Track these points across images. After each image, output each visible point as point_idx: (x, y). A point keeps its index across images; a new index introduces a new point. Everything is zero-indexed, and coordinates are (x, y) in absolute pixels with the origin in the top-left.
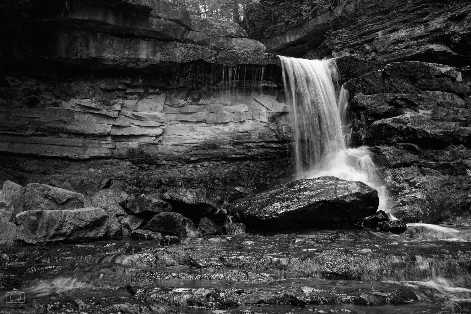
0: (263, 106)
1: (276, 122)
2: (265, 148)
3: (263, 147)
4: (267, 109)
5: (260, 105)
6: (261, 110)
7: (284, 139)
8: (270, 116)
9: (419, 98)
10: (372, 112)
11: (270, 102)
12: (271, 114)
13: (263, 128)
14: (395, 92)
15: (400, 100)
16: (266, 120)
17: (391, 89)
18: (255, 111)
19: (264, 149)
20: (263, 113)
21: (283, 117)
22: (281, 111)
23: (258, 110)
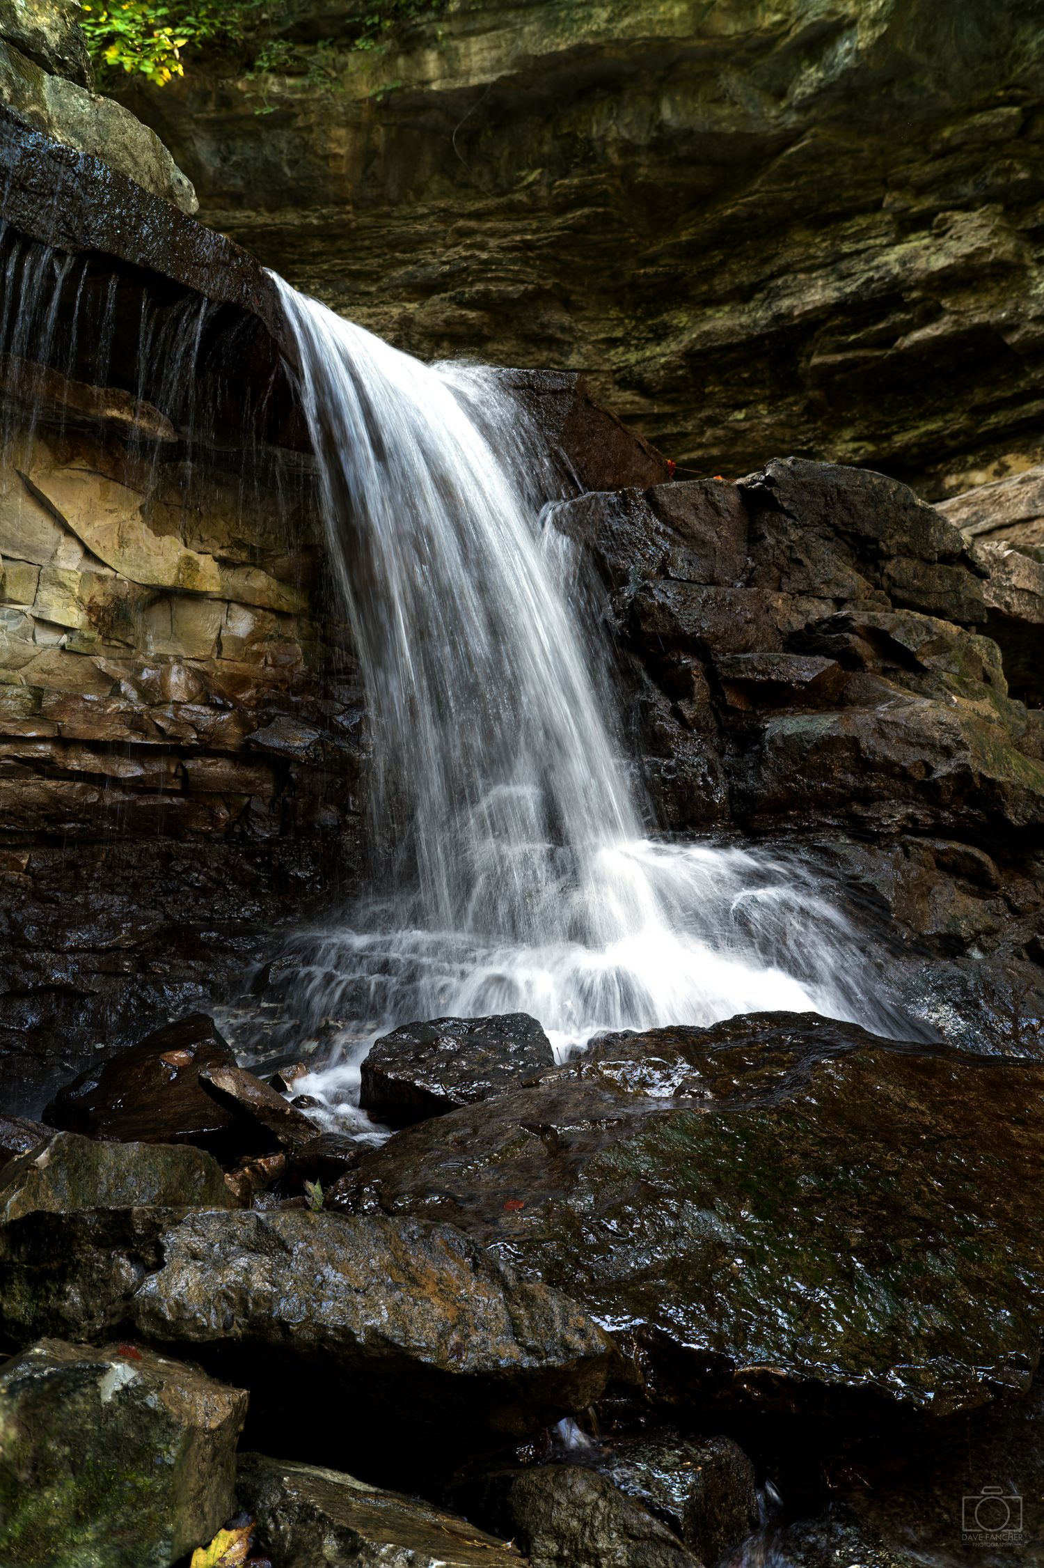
0: (69, 532)
1: (130, 640)
2: (50, 778)
3: (44, 768)
4: (88, 554)
5: (48, 524)
6: (53, 556)
7: (172, 737)
8: (100, 600)
9: (935, 638)
10: (754, 669)
11: (110, 520)
12: (109, 585)
13: (52, 660)
14: (801, 593)
15: (861, 637)
16: (75, 617)
17: (788, 575)
18: (17, 555)
19: (51, 784)
20: (63, 576)
21: (159, 618)
22: (167, 580)
23: (34, 550)
